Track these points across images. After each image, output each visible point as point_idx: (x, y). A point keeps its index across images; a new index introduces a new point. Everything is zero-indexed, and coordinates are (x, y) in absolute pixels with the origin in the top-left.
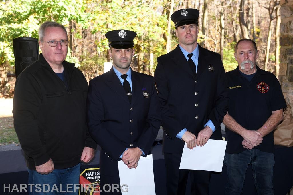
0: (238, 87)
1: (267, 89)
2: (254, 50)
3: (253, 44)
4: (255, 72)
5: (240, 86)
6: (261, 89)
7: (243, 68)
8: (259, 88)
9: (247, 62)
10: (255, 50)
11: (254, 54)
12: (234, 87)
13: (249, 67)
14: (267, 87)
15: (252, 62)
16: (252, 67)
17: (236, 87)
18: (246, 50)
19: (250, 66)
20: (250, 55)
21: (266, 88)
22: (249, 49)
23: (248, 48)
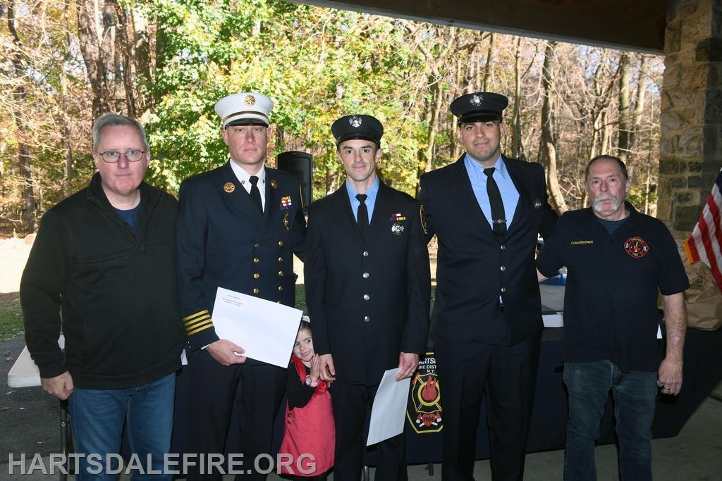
0: (589, 242)
1: (645, 250)
2: (619, 176)
3: (618, 165)
4: (623, 217)
5: (592, 242)
6: (633, 250)
7: (598, 208)
8: (628, 249)
9: (605, 197)
10: (622, 176)
11: (620, 183)
12: (581, 242)
13: (610, 207)
14: (645, 248)
15: (615, 197)
16: (615, 208)
17: (583, 242)
18: (603, 176)
19: (612, 205)
20: (612, 184)
21: (642, 248)
22: (611, 174)
23: (608, 171)
